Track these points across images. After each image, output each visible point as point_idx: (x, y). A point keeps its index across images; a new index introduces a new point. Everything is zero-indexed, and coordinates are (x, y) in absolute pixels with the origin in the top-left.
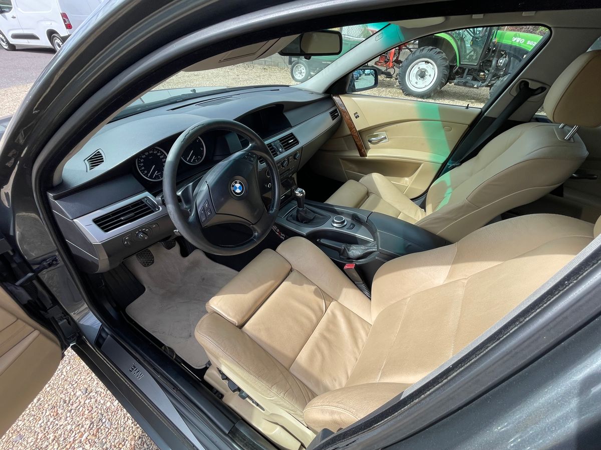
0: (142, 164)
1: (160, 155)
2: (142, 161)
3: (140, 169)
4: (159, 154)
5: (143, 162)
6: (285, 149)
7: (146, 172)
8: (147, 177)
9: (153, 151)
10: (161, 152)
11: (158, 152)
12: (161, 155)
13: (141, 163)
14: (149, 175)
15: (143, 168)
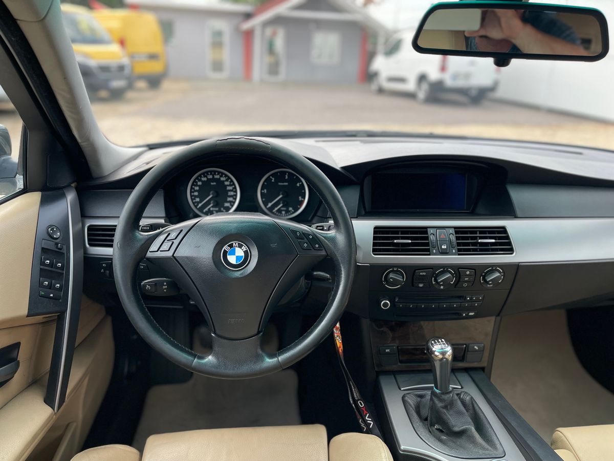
0: (197, 188)
1: (228, 185)
2: (200, 183)
3: (191, 192)
4: (227, 183)
5: (199, 186)
6: (459, 250)
7: (198, 200)
8: (196, 207)
9: (221, 176)
10: (232, 181)
11: (227, 180)
12: (230, 185)
13: (197, 185)
14: (200, 205)
15: (196, 194)
